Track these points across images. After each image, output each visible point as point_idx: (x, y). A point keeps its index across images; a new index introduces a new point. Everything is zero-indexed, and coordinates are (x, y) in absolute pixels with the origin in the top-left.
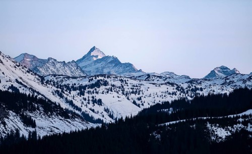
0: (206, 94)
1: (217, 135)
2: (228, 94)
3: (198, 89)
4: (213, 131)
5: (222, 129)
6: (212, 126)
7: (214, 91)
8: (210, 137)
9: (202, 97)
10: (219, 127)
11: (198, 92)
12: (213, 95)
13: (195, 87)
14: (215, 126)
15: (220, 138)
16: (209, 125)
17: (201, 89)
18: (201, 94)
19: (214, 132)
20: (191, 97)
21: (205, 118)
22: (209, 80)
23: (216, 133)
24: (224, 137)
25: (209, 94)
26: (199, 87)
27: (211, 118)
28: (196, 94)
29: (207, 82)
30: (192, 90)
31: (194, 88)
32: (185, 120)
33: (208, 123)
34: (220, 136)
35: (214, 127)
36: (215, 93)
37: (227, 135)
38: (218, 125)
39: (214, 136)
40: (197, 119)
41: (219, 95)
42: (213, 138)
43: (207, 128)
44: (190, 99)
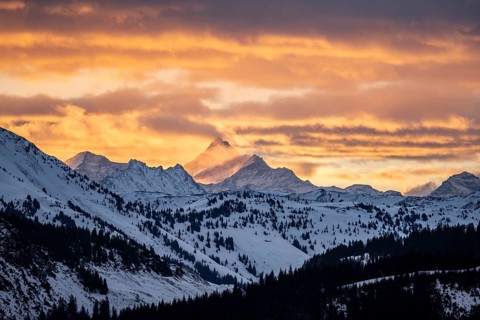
0: (433, 227)
1: (455, 304)
2: (476, 226)
3: (417, 217)
4: (448, 296)
5: (465, 293)
6: (445, 288)
7: (448, 220)
8: (442, 309)
9: (426, 231)
10: (459, 289)
11: (417, 222)
12: (447, 228)
13: (412, 212)
14: (452, 287)
15: (462, 310)
16: (439, 286)
17: (425, 218)
18: (424, 226)
19: (450, 298)
20: (405, 232)
21: (432, 272)
22: (440, 199)
23: (453, 301)
24: (468, 309)
25: (439, 227)
26: (419, 212)
27: (444, 272)
28: (414, 227)
29: (435, 202)
30: (407, 218)
31: (410, 214)
32: (393, 277)
33: (438, 282)
34: (460, 305)
35: (449, 289)
36: (451, 225)
37: (474, 304)
38: (457, 285)
39: (450, 307)
40: (417, 274)
41: (460, 228)
42: (447, 310)
43: (436, 292)
44: (402, 235)
